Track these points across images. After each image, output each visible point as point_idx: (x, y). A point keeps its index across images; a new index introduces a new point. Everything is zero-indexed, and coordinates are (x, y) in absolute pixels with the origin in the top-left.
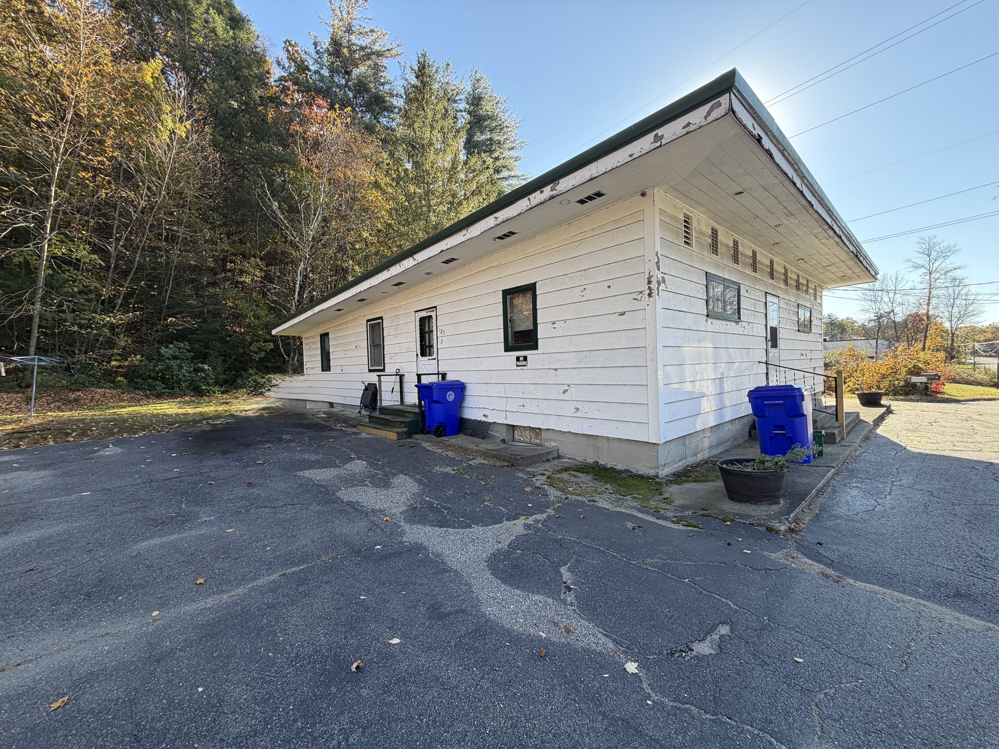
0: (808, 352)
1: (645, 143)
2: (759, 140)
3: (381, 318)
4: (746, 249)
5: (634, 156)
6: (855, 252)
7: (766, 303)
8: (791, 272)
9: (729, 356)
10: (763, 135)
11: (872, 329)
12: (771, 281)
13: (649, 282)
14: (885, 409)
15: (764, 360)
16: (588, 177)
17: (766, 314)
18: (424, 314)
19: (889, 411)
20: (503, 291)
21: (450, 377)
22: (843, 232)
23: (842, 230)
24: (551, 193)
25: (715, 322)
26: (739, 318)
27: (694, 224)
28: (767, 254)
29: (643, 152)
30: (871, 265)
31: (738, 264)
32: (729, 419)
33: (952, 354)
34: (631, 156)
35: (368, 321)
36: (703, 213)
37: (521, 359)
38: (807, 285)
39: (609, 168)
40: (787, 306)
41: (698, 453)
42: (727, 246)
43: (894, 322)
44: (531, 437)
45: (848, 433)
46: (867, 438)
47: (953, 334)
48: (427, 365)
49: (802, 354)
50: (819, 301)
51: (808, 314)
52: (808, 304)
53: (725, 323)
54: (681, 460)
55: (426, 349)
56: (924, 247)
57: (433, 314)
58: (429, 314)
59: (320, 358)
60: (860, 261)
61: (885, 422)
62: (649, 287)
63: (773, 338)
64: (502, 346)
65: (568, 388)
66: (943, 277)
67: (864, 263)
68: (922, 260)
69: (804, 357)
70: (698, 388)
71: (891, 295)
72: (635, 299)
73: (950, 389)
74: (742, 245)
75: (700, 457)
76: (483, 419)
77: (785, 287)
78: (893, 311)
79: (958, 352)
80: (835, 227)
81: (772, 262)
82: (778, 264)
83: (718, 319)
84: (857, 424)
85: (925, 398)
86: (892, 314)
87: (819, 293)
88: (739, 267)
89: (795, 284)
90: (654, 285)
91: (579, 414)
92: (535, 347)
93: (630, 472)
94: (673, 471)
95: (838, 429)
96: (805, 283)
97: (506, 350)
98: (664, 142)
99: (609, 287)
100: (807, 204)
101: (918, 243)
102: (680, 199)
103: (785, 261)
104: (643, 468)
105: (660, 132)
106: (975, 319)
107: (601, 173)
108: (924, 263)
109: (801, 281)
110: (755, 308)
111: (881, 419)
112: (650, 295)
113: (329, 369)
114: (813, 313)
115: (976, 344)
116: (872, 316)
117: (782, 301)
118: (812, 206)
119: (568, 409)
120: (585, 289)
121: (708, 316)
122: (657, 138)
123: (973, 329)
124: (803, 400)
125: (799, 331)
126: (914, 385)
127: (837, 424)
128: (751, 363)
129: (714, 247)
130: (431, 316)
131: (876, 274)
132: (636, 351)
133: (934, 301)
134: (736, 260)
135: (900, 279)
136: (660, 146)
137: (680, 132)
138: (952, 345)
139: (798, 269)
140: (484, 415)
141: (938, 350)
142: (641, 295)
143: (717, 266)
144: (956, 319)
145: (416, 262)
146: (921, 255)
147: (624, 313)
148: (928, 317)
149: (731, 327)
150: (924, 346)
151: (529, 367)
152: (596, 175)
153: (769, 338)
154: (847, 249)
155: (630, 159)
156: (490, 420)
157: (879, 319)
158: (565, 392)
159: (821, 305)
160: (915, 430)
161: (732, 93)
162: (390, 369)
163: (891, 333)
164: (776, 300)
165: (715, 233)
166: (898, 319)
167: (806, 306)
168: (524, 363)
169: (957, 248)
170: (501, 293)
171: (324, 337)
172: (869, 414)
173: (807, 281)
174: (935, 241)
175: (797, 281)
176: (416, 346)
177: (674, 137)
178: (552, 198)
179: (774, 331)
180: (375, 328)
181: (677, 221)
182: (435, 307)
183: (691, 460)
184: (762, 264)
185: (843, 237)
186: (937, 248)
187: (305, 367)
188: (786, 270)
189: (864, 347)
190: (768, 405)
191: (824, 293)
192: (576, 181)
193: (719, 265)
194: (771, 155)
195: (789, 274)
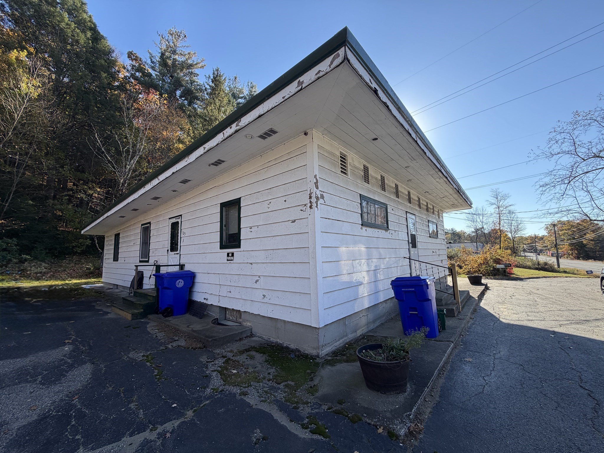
0: (437, 251)
1: (292, 88)
2: (375, 91)
3: (150, 223)
4: (390, 182)
5: (286, 98)
6: (457, 189)
7: (407, 219)
8: (423, 201)
9: (380, 254)
10: (378, 88)
11: (473, 236)
12: (409, 204)
13: (310, 198)
14: (484, 287)
15: (408, 256)
16: (257, 115)
17: (407, 226)
18: (174, 220)
19: (487, 288)
20: (221, 204)
21: (187, 268)
22: (448, 175)
23: (447, 174)
24: (236, 128)
25: (369, 229)
26: (388, 227)
27: (349, 160)
28: (406, 187)
29: (291, 94)
30: (467, 198)
31: (385, 191)
32: (382, 300)
33: (514, 251)
34: (283, 98)
35: (142, 225)
36: (355, 153)
37: (230, 255)
38: (433, 209)
39: (270, 108)
40: (421, 221)
41: (358, 330)
42: (376, 179)
43: (484, 233)
44: (237, 316)
45: (463, 308)
46: (475, 310)
47: (513, 240)
48: (173, 259)
49: (433, 252)
50: (441, 219)
51: (435, 226)
52: (434, 221)
53: (376, 230)
54: (342, 338)
55: (174, 246)
56: (494, 194)
57: (179, 221)
58: (177, 221)
59: (113, 252)
60: (461, 195)
61: (485, 296)
62: (310, 201)
63: (413, 242)
64: (218, 244)
65: (258, 278)
66: (505, 210)
67: (463, 196)
68: (494, 201)
69: (435, 254)
70: (356, 277)
71: (481, 217)
72: (302, 210)
73: (517, 271)
74: (387, 179)
75: (359, 333)
76: (205, 301)
77: (419, 209)
78: (483, 228)
79: (517, 250)
80: (443, 171)
81: (409, 193)
82: (413, 194)
83: (371, 227)
84: (468, 299)
85: (505, 277)
86: (483, 229)
87: (441, 214)
88: (386, 194)
89: (426, 208)
90: (314, 200)
91: (266, 300)
92: (239, 246)
93: (299, 351)
94: (334, 348)
95: (456, 306)
96: (432, 207)
97: (221, 248)
98: (304, 86)
99: (285, 201)
100: (422, 152)
101: (491, 191)
102: (335, 141)
103: (417, 193)
104: (309, 349)
105: (301, 79)
106: (523, 233)
107: (265, 111)
108: (495, 202)
109: (429, 206)
110: (399, 221)
111: (483, 294)
112: (311, 207)
113: (117, 260)
114: (438, 226)
115: (524, 246)
116: (473, 230)
117: (417, 218)
118: (425, 153)
119: (258, 295)
120: (270, 203)
121: (362, 225)
122: (300, 83)
123: (522, 238)
124: (428, 288)
125: (430, 237)
126: (498, 270)
127: (455, 301)
128: (397, 259)
129: (366, 178)
130: (178, 222)
131: (471, 204)
132: (303, 250)
133: (502, 222)
134: (384, 189)
135: (484, 210)
136: (301, 89)
137: (314, 78)
138: (513, 246)
139: (427, 199)
140: (205, 299)
141: (507, 249)
142: (305, 207)
143: (369, 191)
144: (514, 232)
145: (159, 181)
146: (493, 198)
147: (295, 221)
148: (500, 231)
149: (381, 233)
150: (500, 246)
151: (234, 261)
152: (262, 113)
153: (410, 241)
154: (452, 186)
155: (283, 100)
156: (209, 303)
157: (476, 231)
158: (256, 282)
159: (443, 221)
160: (503, 303)
161: (346, 47)
162: (151, 261)
163: (483, 239)
164: (413, 217)
165: (366, 169)
166: (486, 232)
167: (433, 222)
168: (232, 258)
169: (509, 195)
170: (219, 205)
171: (117, 236)
172: (475, 291)
173: (433, 206)
174: (499, 191)
175: (427, 206)
176: (168, 245)
177: (310, 82)
178: (236, 131)
179: (413, 237)
180: (146, 230)
181: (334, 156)
182: (181, 215)
183: (351, 336)
184: (402, 193)
185: (448, 178)
186: (500, 194)
187: (104, 258)
188: (419, 199)
189: (471, 247)
190: (405, 292)
191: (444, 215)
192: (251, 118)
193: (371, 191)
194: (388, 107)
195: (421, 201)
